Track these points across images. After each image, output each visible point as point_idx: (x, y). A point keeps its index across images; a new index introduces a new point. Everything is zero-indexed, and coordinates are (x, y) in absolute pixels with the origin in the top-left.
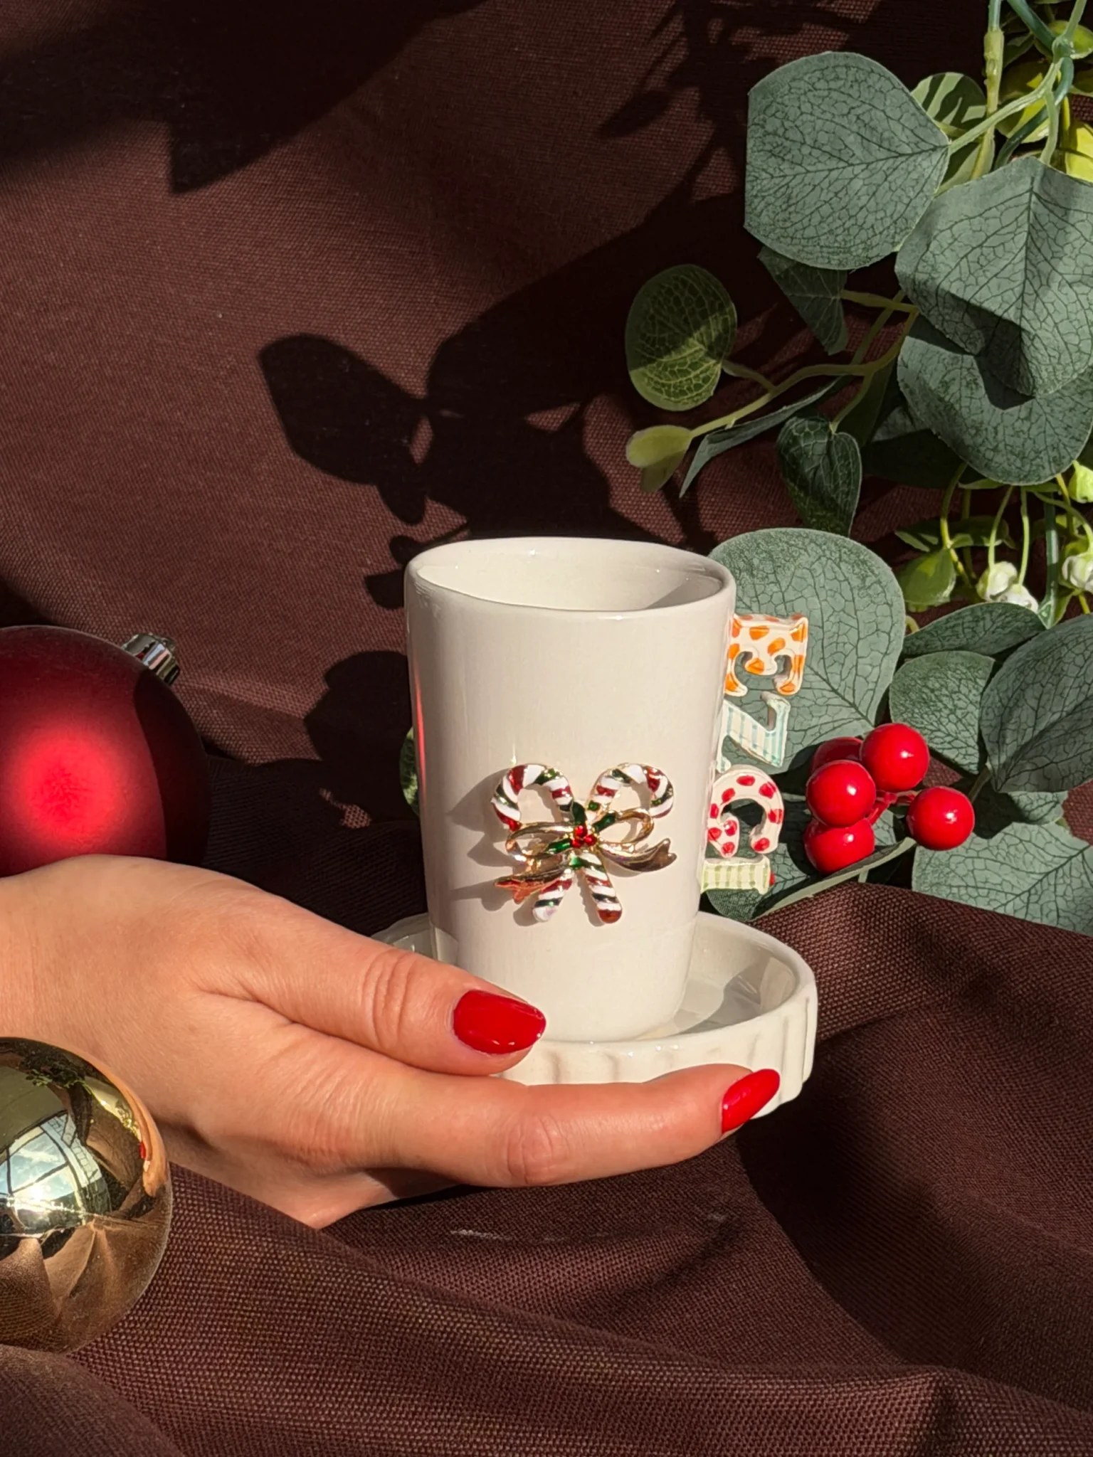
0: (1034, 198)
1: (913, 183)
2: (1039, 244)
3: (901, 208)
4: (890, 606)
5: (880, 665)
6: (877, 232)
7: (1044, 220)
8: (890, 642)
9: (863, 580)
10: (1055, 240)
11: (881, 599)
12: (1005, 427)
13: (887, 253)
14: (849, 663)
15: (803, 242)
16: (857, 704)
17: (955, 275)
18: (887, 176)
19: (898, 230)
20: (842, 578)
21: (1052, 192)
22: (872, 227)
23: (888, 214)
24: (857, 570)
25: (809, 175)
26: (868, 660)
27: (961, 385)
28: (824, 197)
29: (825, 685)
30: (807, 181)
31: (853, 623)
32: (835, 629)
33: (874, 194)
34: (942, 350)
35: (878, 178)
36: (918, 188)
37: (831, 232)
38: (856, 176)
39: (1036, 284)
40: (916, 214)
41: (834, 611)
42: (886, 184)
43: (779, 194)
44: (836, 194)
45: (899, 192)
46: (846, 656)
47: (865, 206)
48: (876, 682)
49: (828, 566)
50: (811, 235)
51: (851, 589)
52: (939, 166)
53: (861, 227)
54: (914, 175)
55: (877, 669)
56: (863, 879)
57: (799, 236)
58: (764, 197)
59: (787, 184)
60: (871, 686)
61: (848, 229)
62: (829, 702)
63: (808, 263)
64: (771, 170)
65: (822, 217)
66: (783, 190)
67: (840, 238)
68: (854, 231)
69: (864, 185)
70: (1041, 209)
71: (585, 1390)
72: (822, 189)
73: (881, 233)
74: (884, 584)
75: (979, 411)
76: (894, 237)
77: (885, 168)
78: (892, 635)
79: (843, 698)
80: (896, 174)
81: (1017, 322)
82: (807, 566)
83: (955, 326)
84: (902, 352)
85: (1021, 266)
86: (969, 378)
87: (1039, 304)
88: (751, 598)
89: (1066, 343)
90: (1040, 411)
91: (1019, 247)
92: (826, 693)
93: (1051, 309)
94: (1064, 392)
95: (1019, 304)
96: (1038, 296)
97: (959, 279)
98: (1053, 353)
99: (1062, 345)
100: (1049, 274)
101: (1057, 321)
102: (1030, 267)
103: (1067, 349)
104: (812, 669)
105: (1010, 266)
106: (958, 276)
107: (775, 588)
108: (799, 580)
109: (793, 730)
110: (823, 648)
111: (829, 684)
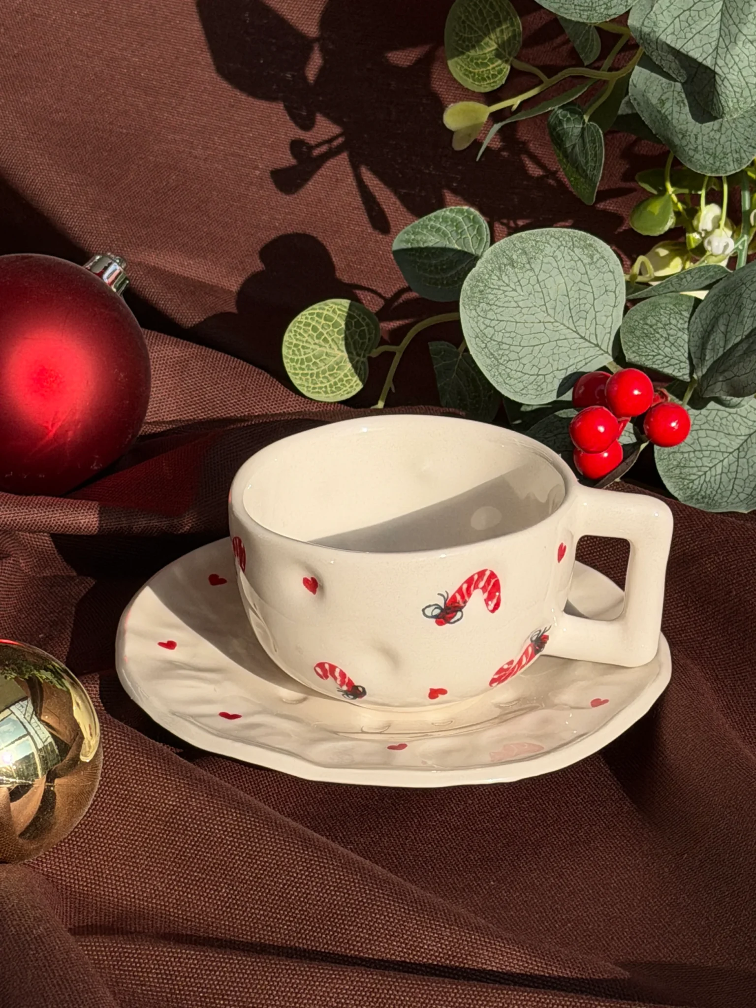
4: (613, 273)
8: (616, 298)
9: (591, 257)
12: (703, 135)
13: (622, 12)
14: (590, 317)
16: (600, 344)
20: (576, 259)
27: (673, 103)
29: (575, 335)
31: (589, 289)
32: (577, 296)
34: (660, 77)
41: (575, 283)
46: (587, 312)
48: (611, 327)
51: (584, 265)
60: (608, 330)
62: (580, 346)
63: (565, 16)
74: (607, 259)
75: (685, 123)
76: (627, 2)
79: (590, 342)
81: (713, 68)
82: (551, 254)
83: (670, 64)
84: (632, 77)
85: (718, 26)
86: (679, 99)
87: (729, 56)
88: (515, 283)
89: (747, 83)
90: (728, 127)
91: (717, 12)
92: (576, 340)
93: (737, 59)
94: (746, 115)
95: (714, 54)
96: (728, 49)
97: (673, 33)
98: (737, 90)
99: (744, 83)
100: (737, 34)
101: (741, 68)
102: (723, 27)
103: (748, 87)
104: (565, 325)
105: (709, 26)
106: (672, 31)
107: (531, 274)
108: (547, 265)
109: (558, 370)
110: (570, 309)
111: (578, 334)
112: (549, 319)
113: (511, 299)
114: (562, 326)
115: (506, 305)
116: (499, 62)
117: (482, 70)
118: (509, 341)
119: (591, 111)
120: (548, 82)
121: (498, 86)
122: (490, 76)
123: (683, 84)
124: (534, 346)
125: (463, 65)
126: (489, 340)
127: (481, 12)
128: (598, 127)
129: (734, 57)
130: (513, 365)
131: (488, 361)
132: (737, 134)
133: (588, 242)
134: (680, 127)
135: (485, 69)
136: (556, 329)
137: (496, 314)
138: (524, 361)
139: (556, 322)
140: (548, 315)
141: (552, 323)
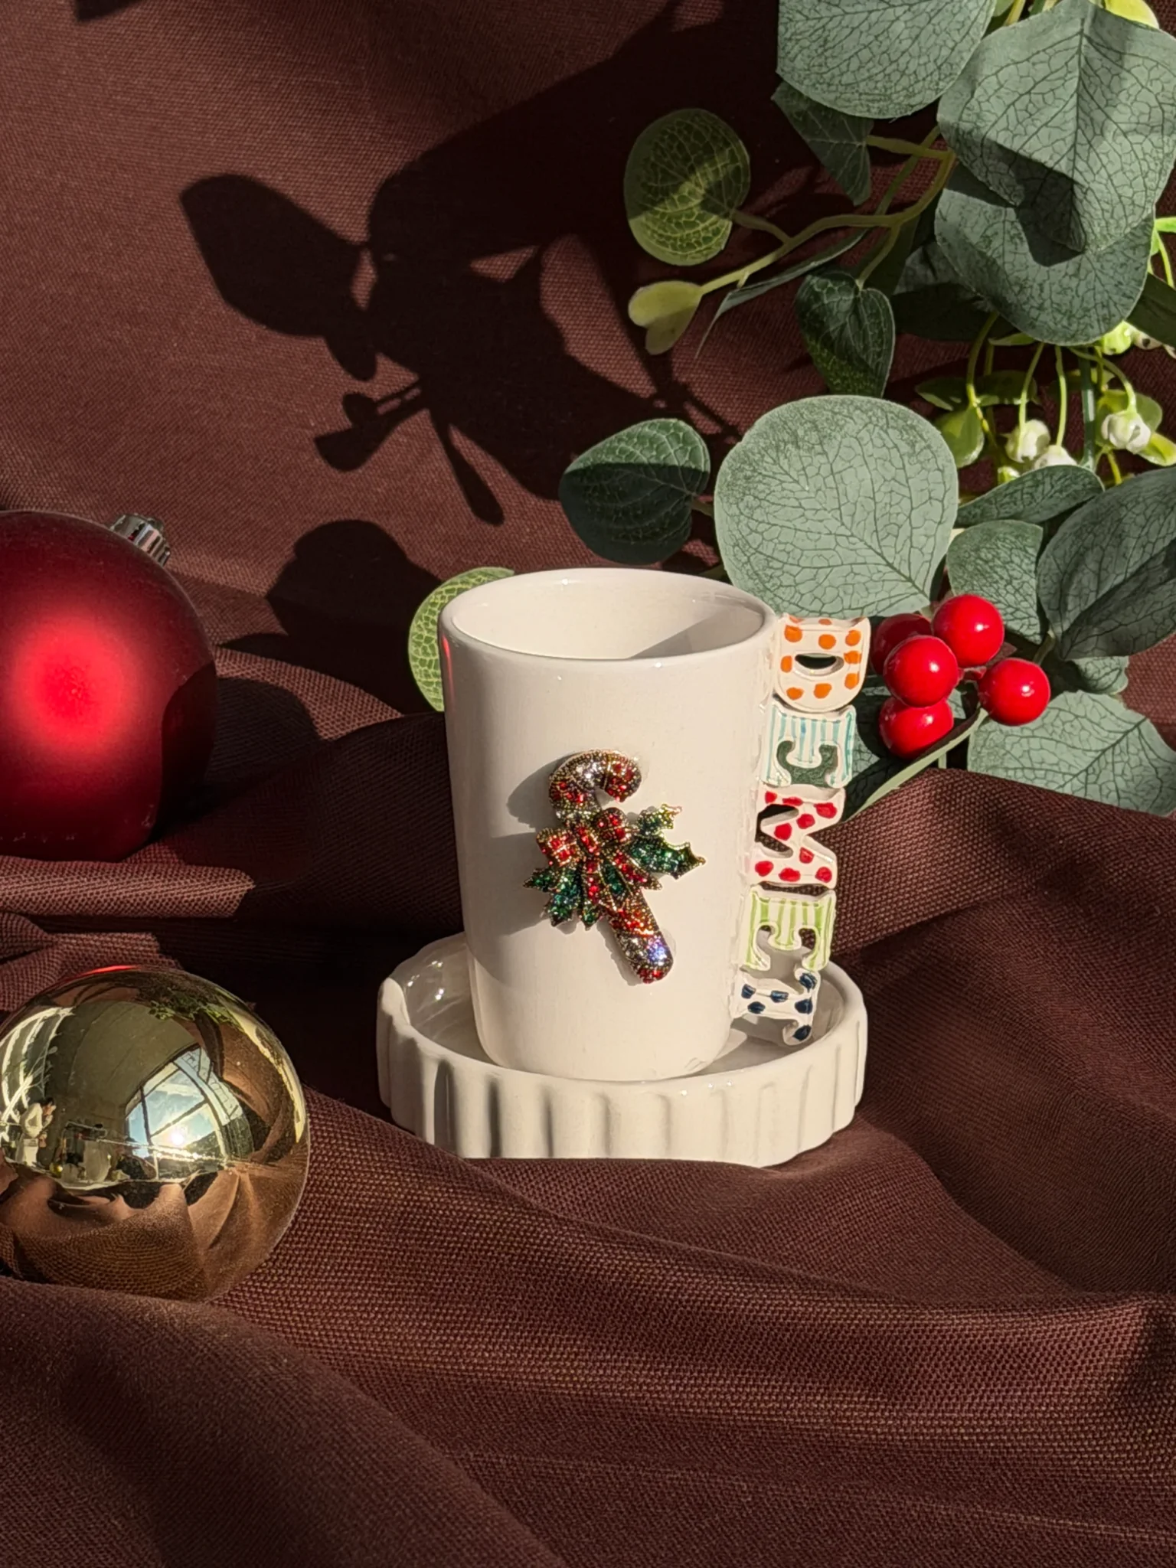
0: (1085, 41)
1: (959, 26)
2: (1091, 91)
3: (945, 52)
4: (942, 471)
5: (935, 535)
6: (920, 78)
7: (1096, 64)
8: (943, 510)
9: (913, 445)
10: (1109, 86)
11: (931, 465)
12: (1052, 284)
13: (930, 101)
14: (904, 533)
15: (841, 89)
16: (913, 578)
17: (1002, 123)
18: (931, 19)
19: (943, 77)
20: (891, 445)
21: (1105, 35)
22: (915, 72)
23: (932, 59)
24: (906, 436)
25: (847, 17)
26: (921, 531)
27: (1004, 240)
28: (864, 40)
29: (879, 559)
30: (844, 23)
31: (905, 491)
32: (887, 500)
33: (917, 37)
34: (983, 203)
35: (922, 20)
36: (963, 32)
37: (870, 78)
38: (898, 18)
39: (1089, 134)
40: (962, 58)
41: (885, 480)
42: (930, 27)
43: (814, 37)
44: (876, 37)
45: (944, 36)
46: (900, 527)
47: (907, 50)
48: (932, 554)
49: (875, 434)
50: (850, 81)
51: (901, 456)
52: (986, 8)
53: (903, 74)
54: (960, 17)
55: (932, 540)
56: (943, 764)
57: (836, 81)
58: (798, 40)
59: (824, 27)
60: (928, 557)
61: (889, 75)
62: (885, 578)
63: (846, 111)
64: (806, 12)
65: (861, 62)
66: (820, 31)
67: (879, 85)
68: (895, 77)
69: (906, 28)
70: (1093, 54)
71: (771, 1329)
72: (861, 32)
73: (924, 79)
74: (934, 449)
75: (1023, 267)
76: (937, 84)
77: (928, 10)
78: (945, 502)
79: (899, 572)
80: (940, 16)
81: (1070, 175)
82: (854, 434)
83: (1000, 179)
84: (940, 205)
85: (1073, 114)
86: (1013, 232)
87: (1093, 155)
88: (798, 471)
89: (1120, 196)
90: (1089, 266)
91: (1072, 91)
92: (881, 568)
93: (1105, 160)
94: (1116, 247)
95: (1071, 155)
96: (1091, 146)
97: (1007, 129)
98: (1106, 207)
99: (1116, 199)
100: (1103, 123)
101: (1111, 172)
102: (1082, 115)
103: (1121, 202)
104: (865, 543)
105: (1060, 115)
106: (1005, 125)
107: (822, 460)
108: (846, 450)
109: (850, 608)
110: (875, 520)
111: (884, 558)
112: (842, 530)
113: (790, 494)
114: (862, 544)
115: (783, 502)
116: (714, 218)
117: (687, 232)
118: (783, 557)
119: (867, 273)
120: (789, 243)
121: (715, 254)
122: (701, 240)
123: (1017, 209)
124: (819, 568)
125: (656, 229)
126: (752, 551)
127: (680, 147)
128: (880, 292)
129: (1101, 156)
130: (786, 594)
131: (750, 584)
132: (1104, 279)
133: (908, 422)
134: (1016, 274)
135: (692, 231)
136: (852, 547)
137: (767, 513)
138: (803, 589)
139: (852, 535)
140: (843, 524)
141: (847, 537)
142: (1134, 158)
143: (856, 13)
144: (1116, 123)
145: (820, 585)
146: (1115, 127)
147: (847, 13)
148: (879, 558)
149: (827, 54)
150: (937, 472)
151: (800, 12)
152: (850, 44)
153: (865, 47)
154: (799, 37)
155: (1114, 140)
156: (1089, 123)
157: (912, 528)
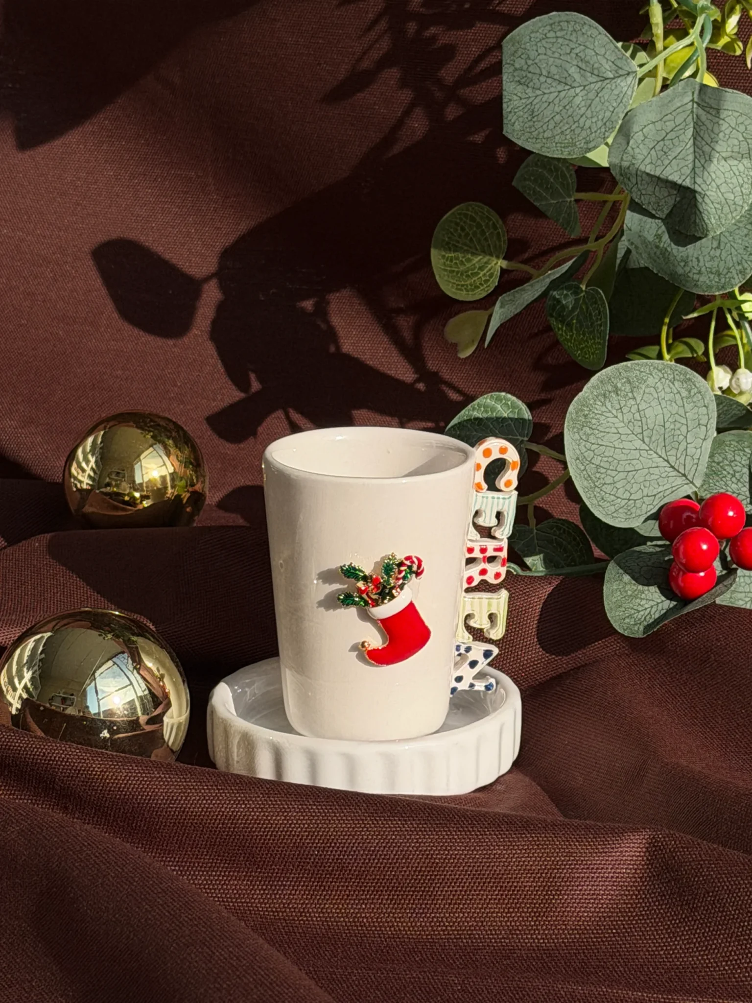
0: (695, 105)
1: (616, 98)
2: (702, 134)
3: (608, 114)
4: (707, 407)
5: (701, 448)
6: (593, 131)
7: (703, 118)
8: (707, 431)
9: (689, 391)
10: (712, 130)
11: (701, 403)
14: (681, 447)
15: (544, 141)
16: (686, 474)
17: (648, 160)
18: (598, 93)
19: (607, 129)
20: (675, 391)
21: (707, 99)
22: (590, 128)
23: (600, 119)
24: (685, 386)
25: (545, 96)
26: (692, 445)
28: (557, 109)
30: (544, 100)
31: (684, 421)
32: (672, 427)
33: (590, 106)
35: (592, 95)
36: (619, 101)
37: (562, 133)
38: (577, 95)
39: (703, 161)
40: (619, 117)
41: (672, 414)
42: (598, 99)
43: (525, 110)
44: (565, 107)
45: (607, 104)
46: (680, 443)
47: (584, 114)
48: (699, 460)
49: (666, 385)
50: (550, 136)
51: (682, 399)
52: (632, 86)
54: (616, 92)
55: (699, 450)
57: (540, 137)
58: (516, 113)
59: (531, 103)
60: (696, 462)
61: (574, 130)
62: (669, 475)
64: (519, 94)
65: (556, 124)
66: (529, 106)
67: (568, 137)
68: (577, 131)
69: (583, 100)
70: (701, 112)
72: (555, 104)
73: (596, 132)
74: (702, 391)
76: (604, 134)
77: (596, 88)
78: (707, 426)
79: (678, 472)
80: (604, 92)
82: (653, 385)
88: (617, 410)
92: (667, 469)
104: (657, 454)
107: (633, 402)
108: (648, 395)
109: (647, 496)
110: (664, 439)
111: (669, 463)
112: (644, 447)
113: (611, 425)
114: (654, 454)
115: (607, 430)
118: (606, 465)
124: (629, 472)
126: (588, 462)
130: (608, 488)
131: (585, 483)
133: (688, 377)
136: (649, 457)
137: (598, 438)
138: (618, 485)
139: (651, 449)
140: (644, 442)
141: (647, 451)
142: (733, 175)
143: (551, 93)
144: (719, 153)
145: (629, 482)
146: (718, 155)
147: (545, 94)
148: (666, 463)
149: (535, 119)
150: (704, 408)
151: (516, 95)
152: (548, 112)
153: (558, 113)
154: (516, 110)
155: (718, 164)
156: (701, 154)
157: (688, 444)
